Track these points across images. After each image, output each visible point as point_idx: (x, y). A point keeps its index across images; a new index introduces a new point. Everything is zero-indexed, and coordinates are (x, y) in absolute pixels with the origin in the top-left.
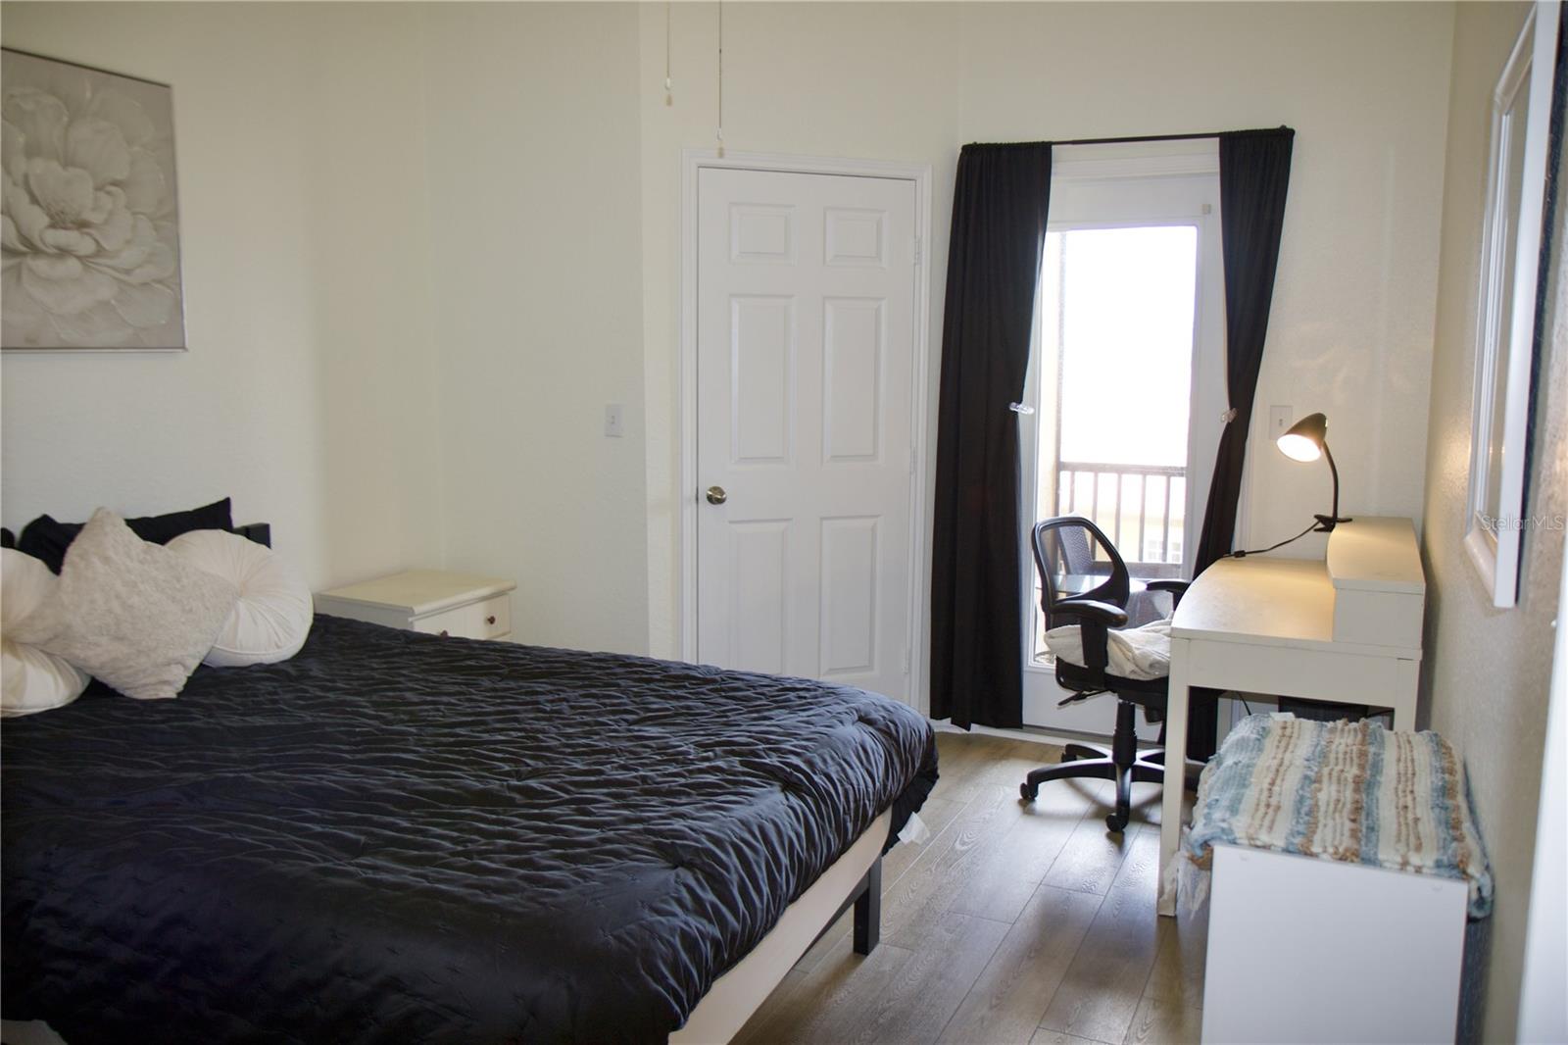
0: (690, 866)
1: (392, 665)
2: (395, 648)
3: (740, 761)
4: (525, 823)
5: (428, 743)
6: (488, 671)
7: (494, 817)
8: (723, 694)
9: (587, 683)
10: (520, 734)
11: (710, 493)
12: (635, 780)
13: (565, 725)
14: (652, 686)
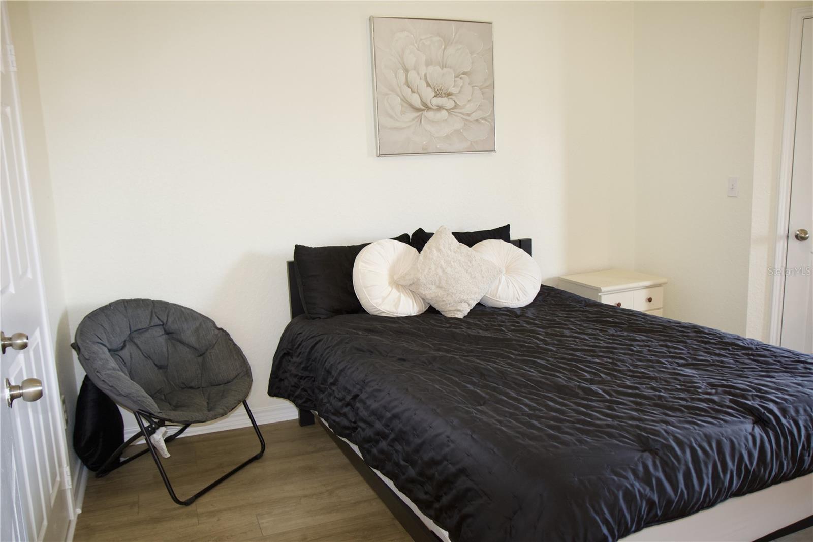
0: (654, 452)
1: (570, 316)
2: (577, 307)
3: (730, 399)
4: (575, 407)
5: (557, 357)
6: (615, 325)
7: (561, 400)
8: (752, 357)
9: (668, 339)
10: (609, 360)
11: (798, 233)
12: (655, 397)
13: (638, 360)
14: (707, 346)
